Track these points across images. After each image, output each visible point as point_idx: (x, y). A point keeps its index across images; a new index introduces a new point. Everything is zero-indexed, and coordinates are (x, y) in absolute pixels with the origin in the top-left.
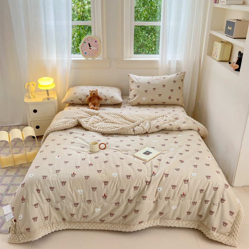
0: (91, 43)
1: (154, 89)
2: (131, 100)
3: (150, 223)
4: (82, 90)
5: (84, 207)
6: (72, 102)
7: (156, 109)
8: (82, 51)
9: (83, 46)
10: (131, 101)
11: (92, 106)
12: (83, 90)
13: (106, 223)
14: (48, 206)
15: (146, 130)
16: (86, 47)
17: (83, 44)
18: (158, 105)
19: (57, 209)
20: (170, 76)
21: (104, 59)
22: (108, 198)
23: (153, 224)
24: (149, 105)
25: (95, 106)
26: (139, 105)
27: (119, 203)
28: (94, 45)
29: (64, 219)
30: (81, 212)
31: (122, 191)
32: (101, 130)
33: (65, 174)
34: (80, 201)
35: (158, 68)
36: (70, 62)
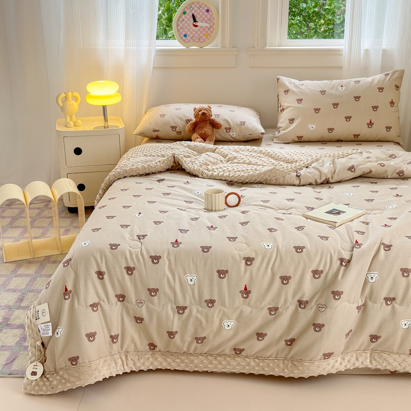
0: (198, 14)
1: (336, 105)
2: (283, 130)
3: (349, 361)
4: (176, 109)
5: (199, 316)
6: (154, 135)
7: (339, 149)
8: (178, 30)
9: (181, 20)
10: (282, 132)
11: (200, 140)
12: (179, 109)
13: (247, 357)
14: (120, 311)
15: (326, 175)
16: (186, 22)
17: (180, 17)
18: (342, 141)
19: (139, 320)
20: (370, 79)
21: (224, 47)
22: (253, 296)
23: (354, 364)
24: (323, 141)
25: (205, 140)
26: (300, 141)
27: (276, 309)
28: (204, 19)
29: (152, 346)
30: (191, 328)
31: (285, 279)
32: (226, 174)
33: (158, 241)
34: (190, 301)
35: (341, 68)
36: (153, 54)
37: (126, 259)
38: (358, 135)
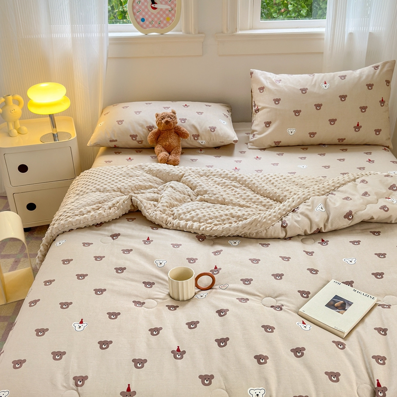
1: (318, 106)
2: (258, 134)
4: (136, 112)
6: (112, 145)
7: (322, 157)
8: (134, 14)
9: (136, 1)
10: (258, 137)
11: (164, 154)
12: (139, 112)
15: (318, 225)
16: (143, 4)
18: (324, 145)
20: (357, 72)
21: (188, 32)
25: (170, 153)
26: (278, 147)
35: (322, 53)
36: (106, 43)
38: (343, 139)
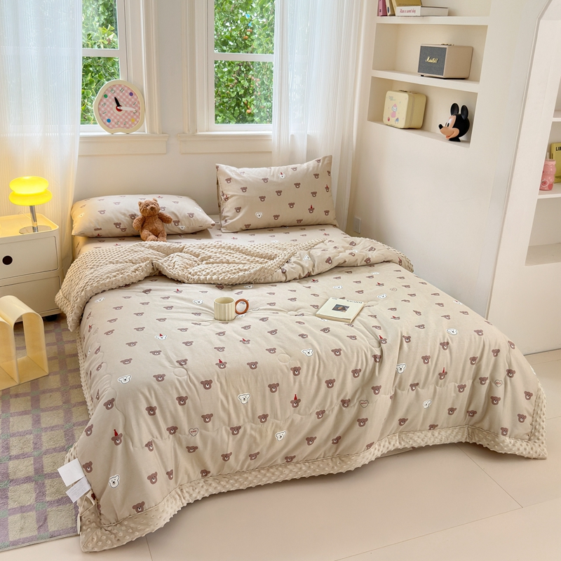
0: (122, 97)
1: (279, 193)
2: (230, 219)
3: (384, 447)
4: (115, 203)
5: (253, 433)
6: (96, 233)
7: (287, 235)
8: (100, 115)
9: (102, 103)
10: (230, 222)
11: (152, 237)
12: (119, 203)
13: (297, 463)
14: (172, 445)
15: (308, 269)
16: (108, 106)
17: (101, 100)
19: (192, 449)
20: (304, 166)
21: (152, 131)
22: (302, 404)
24: (269, 228)
25: (157, 237)
26: (248, 229)
27: (323, 412)
28: (128, 103)
29: (205, 473)
30: (245, 447)
31: (330, 383)
32: (214, 277)
34: (244, 420)
35: (271, 152)
36: (77, 141)
37: (177, 389)
38: (301, 221)
